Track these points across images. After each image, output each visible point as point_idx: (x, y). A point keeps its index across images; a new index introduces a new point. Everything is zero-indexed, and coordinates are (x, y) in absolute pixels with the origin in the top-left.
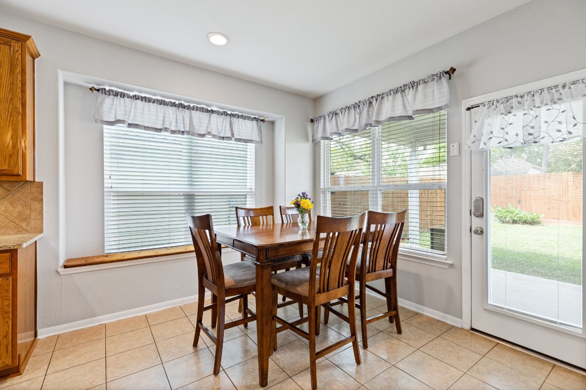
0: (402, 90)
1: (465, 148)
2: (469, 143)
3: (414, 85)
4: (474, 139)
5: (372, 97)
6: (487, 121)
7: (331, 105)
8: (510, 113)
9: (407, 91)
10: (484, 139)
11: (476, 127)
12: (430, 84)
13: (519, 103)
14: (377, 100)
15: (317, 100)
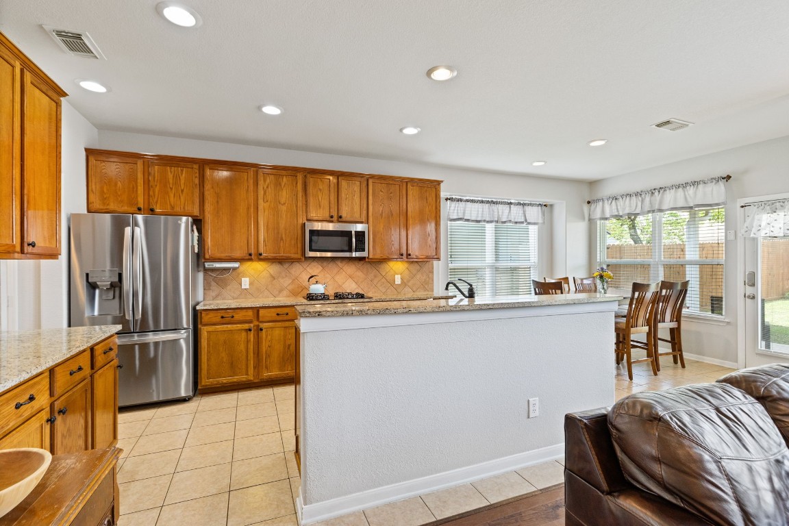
0: (685, 186)
1: (739, 235)
2: (743, 231)
3: (695, 183)
4: (747, 230)
5: (655, 189)
6: (756, 217)
7: (608, 190)
8: (775, 212)
9: (688, 188)
10: (754, 230)
11: (748, 220)
12: (710, 184)
13: (782, 206)
14: (659, 191)
15: (592, 184)
